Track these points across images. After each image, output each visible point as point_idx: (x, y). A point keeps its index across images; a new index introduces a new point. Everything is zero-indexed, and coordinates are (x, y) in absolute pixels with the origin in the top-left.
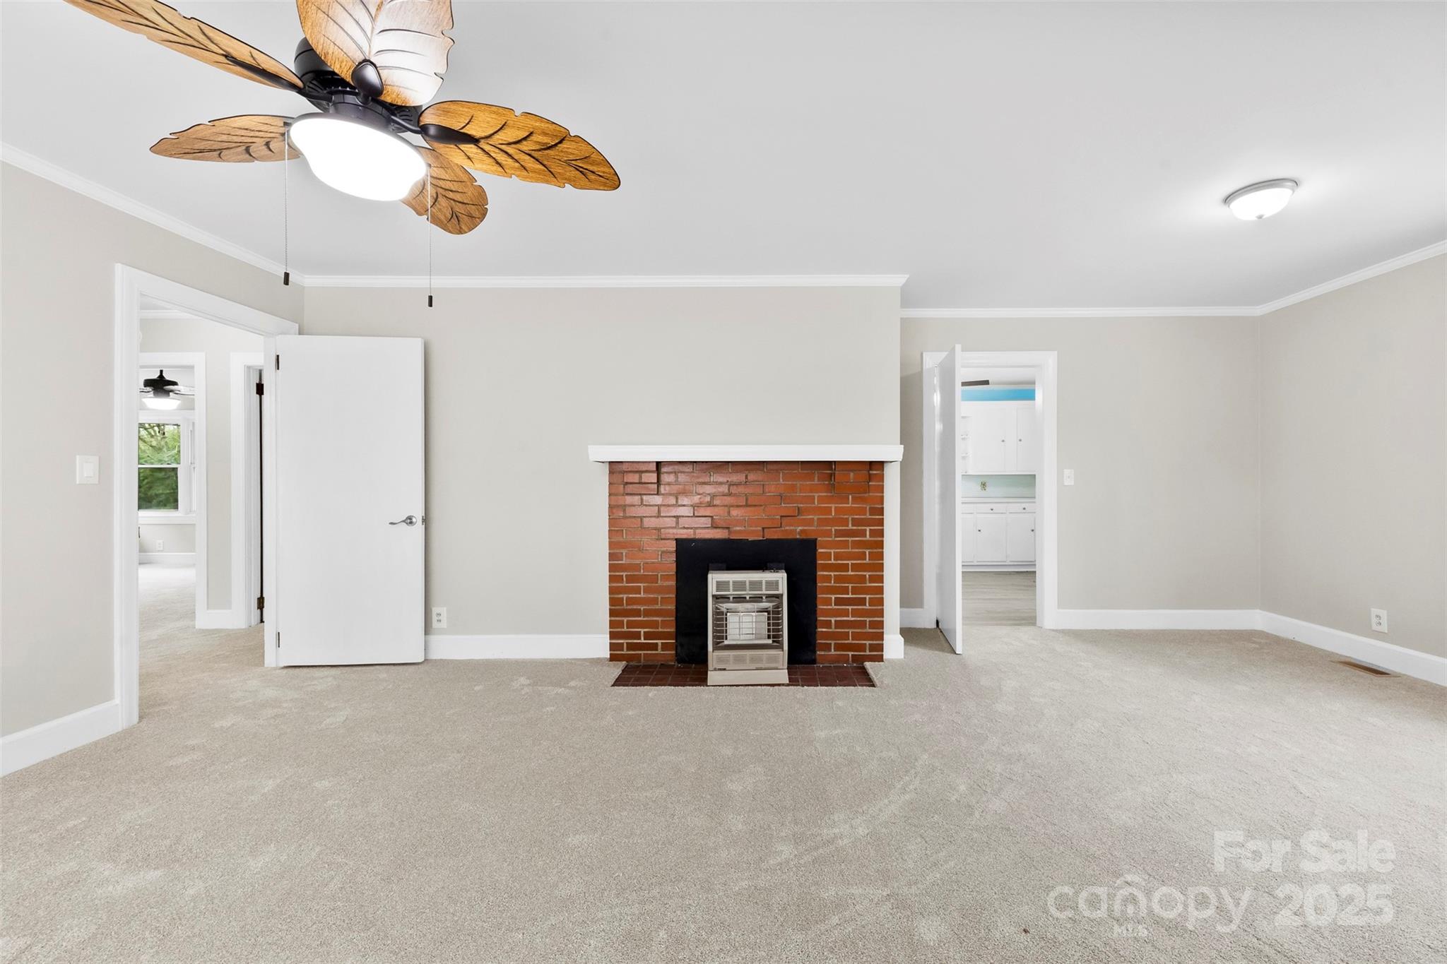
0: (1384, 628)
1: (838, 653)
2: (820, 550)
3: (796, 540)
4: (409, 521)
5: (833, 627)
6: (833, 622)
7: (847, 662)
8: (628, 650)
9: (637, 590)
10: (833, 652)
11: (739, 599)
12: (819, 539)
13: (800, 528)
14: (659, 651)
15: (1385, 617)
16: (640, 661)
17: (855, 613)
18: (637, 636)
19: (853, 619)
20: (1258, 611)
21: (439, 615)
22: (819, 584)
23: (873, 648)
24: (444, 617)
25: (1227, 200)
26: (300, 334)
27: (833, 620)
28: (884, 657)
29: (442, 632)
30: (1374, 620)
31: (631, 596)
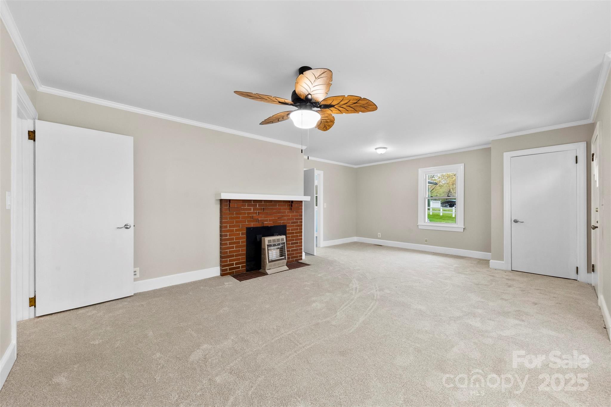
0: (380, 237)
1: (292, 259)
2: (287, 228)
3: (282, 225)
4: (127, 227)
5: (291, 252)
6: (291, 250)
7: (294, 262)
8: (229, 270)
9: (233, 247)
10: (290, 259)
11: (274, 245)
12: (287, 225)
13: (282, 222)
14: (241, 269)
15: (380, 234)
16: (234, 274)
17: (297, 246)
18: (233, 264)
19: (295, 248)
20: (355, 237)
21: (135, 272)
23: (300, 256)
24: (138, 272)
25: (376, 149)
28: (303, 259)
30: (378, 235)
31: (230, 250)
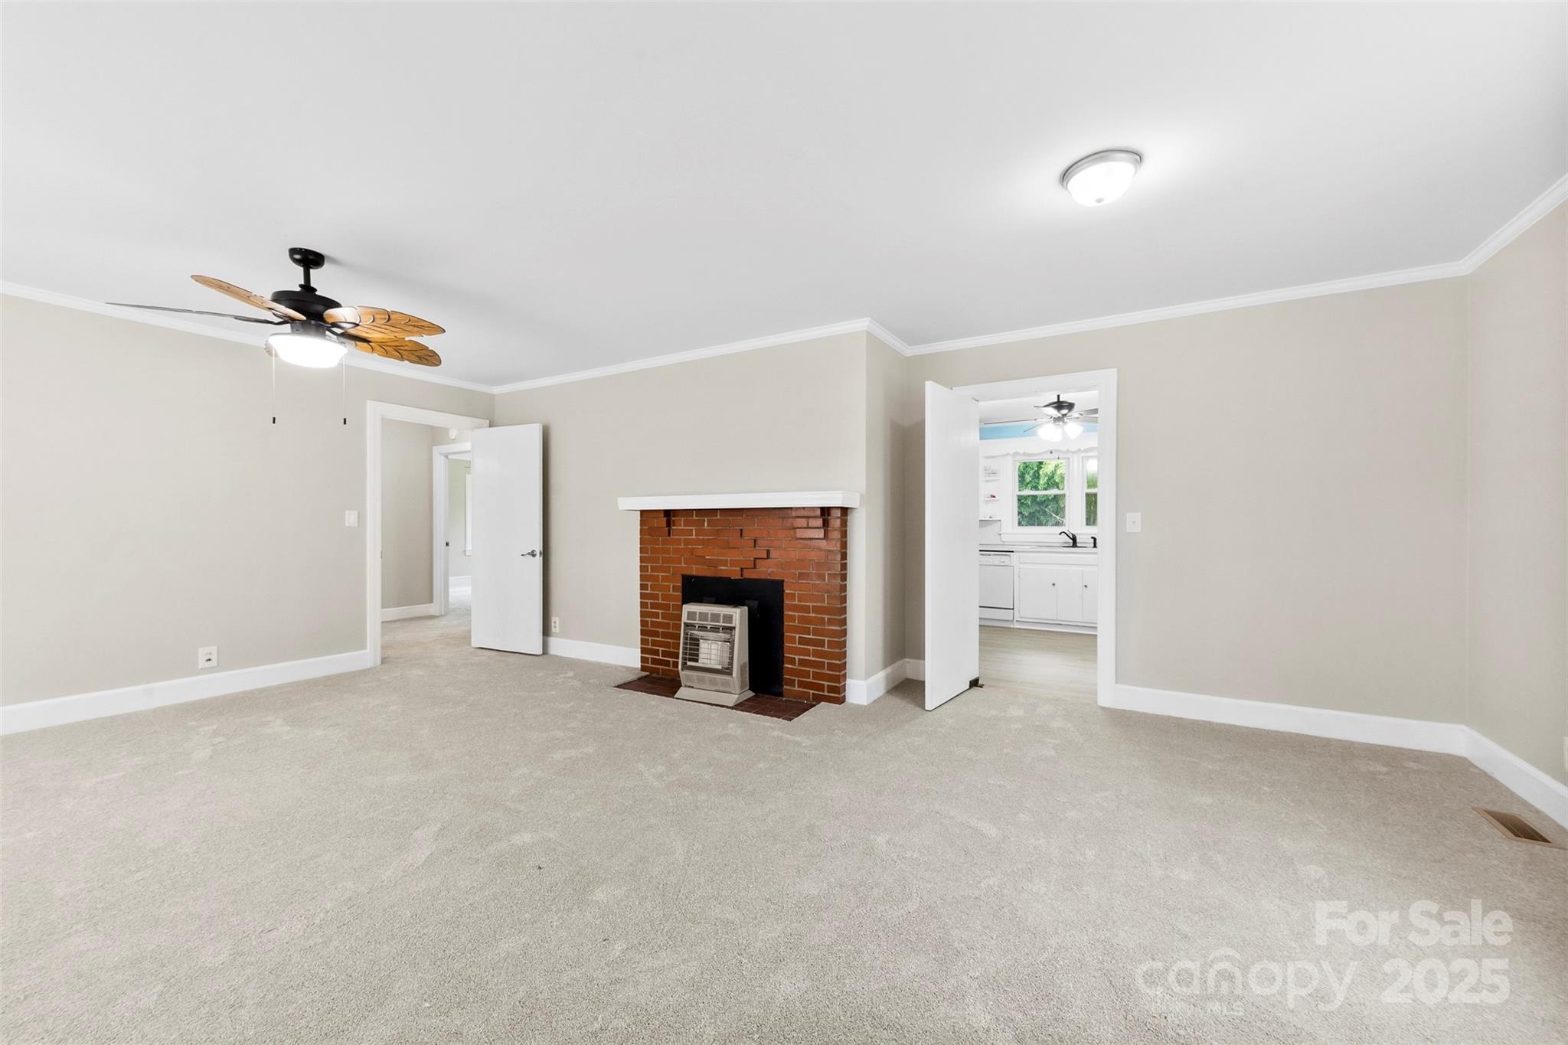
1: (801, 689)
2: (787, 592)
3: (769, 580)
4: (533, 554)
5: (797, 664)
6: (797, 659)
7: (808, 699)
8: (651, 663)
9: (657, 616)
10: (796, 688)
12: (786, 580)
13: (770, 570)
14: (671, 668)
16: (658, 674)
17: (816, 653)
18: (657, 653)
19: (813, 659)
20: (1463, 727)
21: (555, 623)
22: (786, 623)
23: (831, 689)
24: (557, 625)
26: (490, 427)
27: (797, 657)
28: (846, 700)
29: (557, 635)
31: (653, 619)
